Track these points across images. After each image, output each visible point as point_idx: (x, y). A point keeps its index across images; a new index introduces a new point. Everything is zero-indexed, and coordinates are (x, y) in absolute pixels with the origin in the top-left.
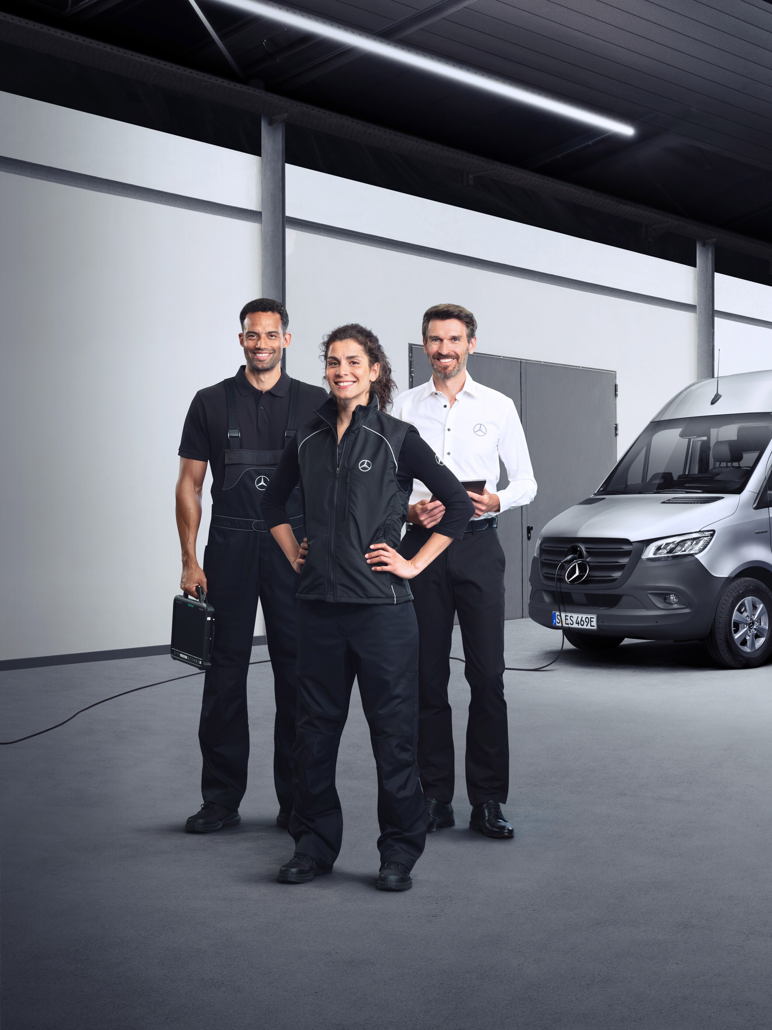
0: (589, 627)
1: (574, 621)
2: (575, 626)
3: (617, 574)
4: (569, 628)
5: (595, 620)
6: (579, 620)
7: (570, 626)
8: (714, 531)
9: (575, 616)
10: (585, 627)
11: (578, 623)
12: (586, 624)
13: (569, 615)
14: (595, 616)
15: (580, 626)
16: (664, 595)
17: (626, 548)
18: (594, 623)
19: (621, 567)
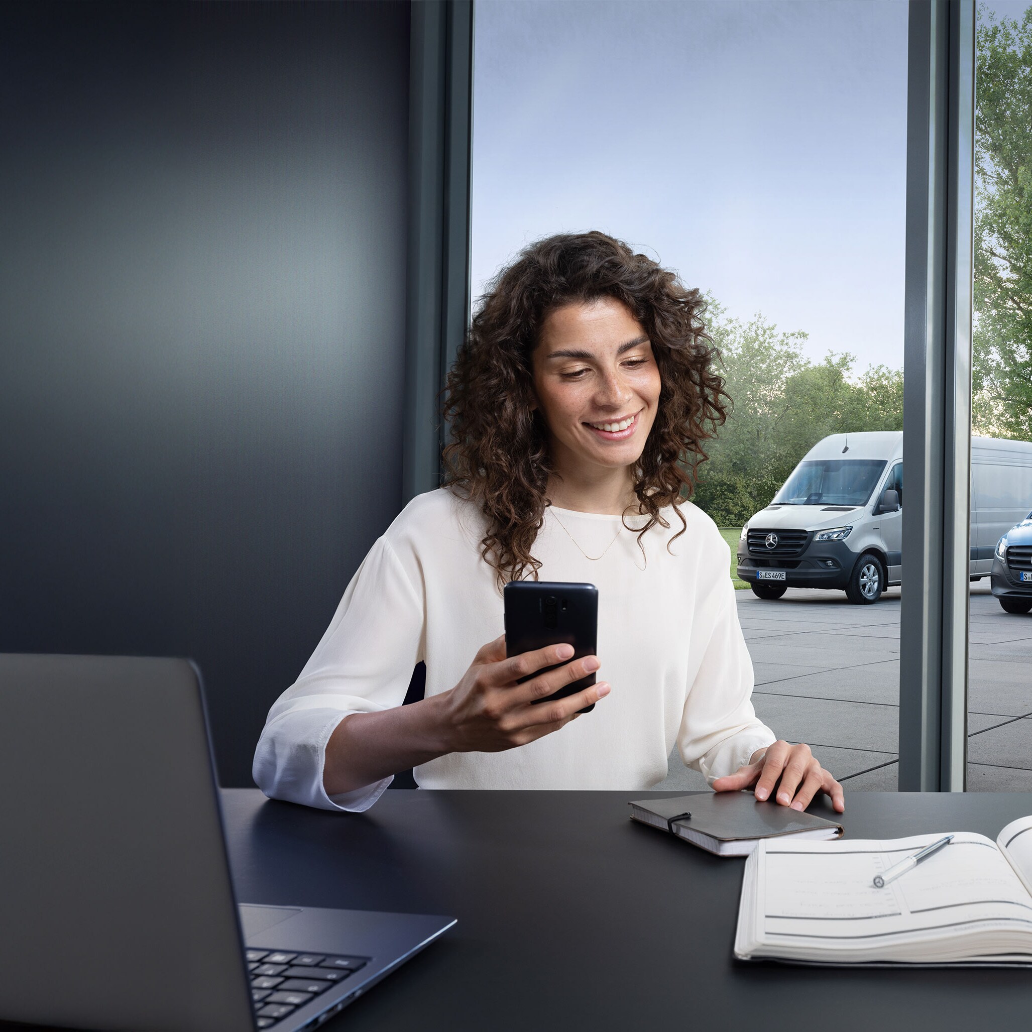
0: (781, 579)
1: (771, 575)
2: (772, 578)
3: (799, 550)
4: (768, 580)
5: (784, 575)
6: (775, 575)
7: (768, 579)
8: (852, 527)
9: (772, 573)
10: (778, 579)
11: (774, 577)
12: (779, 577)
13: (768, 572)
14: (785, 573)
15: (775, 579)
16: (824, 560)
17: (804, 535)
18: (784, 577)
19: (801, 546)
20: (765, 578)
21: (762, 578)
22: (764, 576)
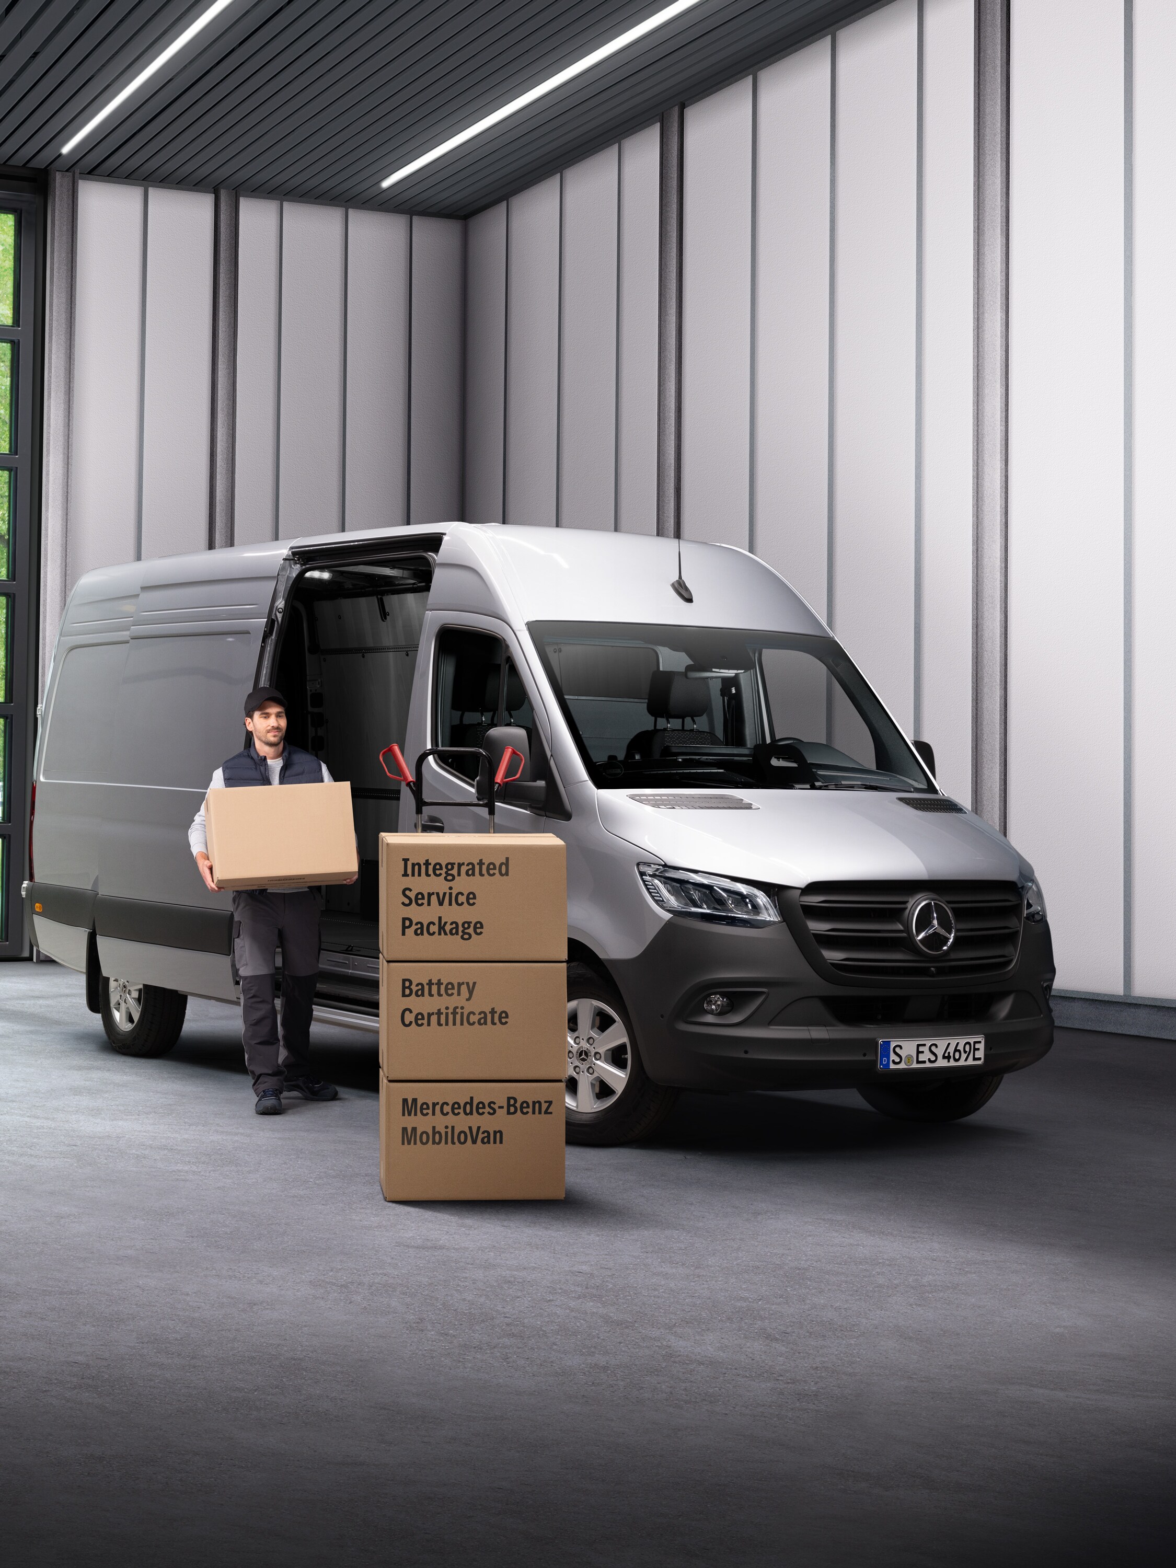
0: (970, 1062)
1: (940, 1052)
2: (941, 1063)
4: (927, 1069)
5: (981, 1046)
6: (951, 1050)
7: (928, 1065)
9: (942, 1043)
10: (962, 1063)
11: (948, 1058)
12: (964, 1056)
13: (928, 1042)
14: (981, 1038)
15: (952, 1063)
18: (980, 1054)
20: (915, 1065)
21: (902, 1066)
22: (909, 1057)
